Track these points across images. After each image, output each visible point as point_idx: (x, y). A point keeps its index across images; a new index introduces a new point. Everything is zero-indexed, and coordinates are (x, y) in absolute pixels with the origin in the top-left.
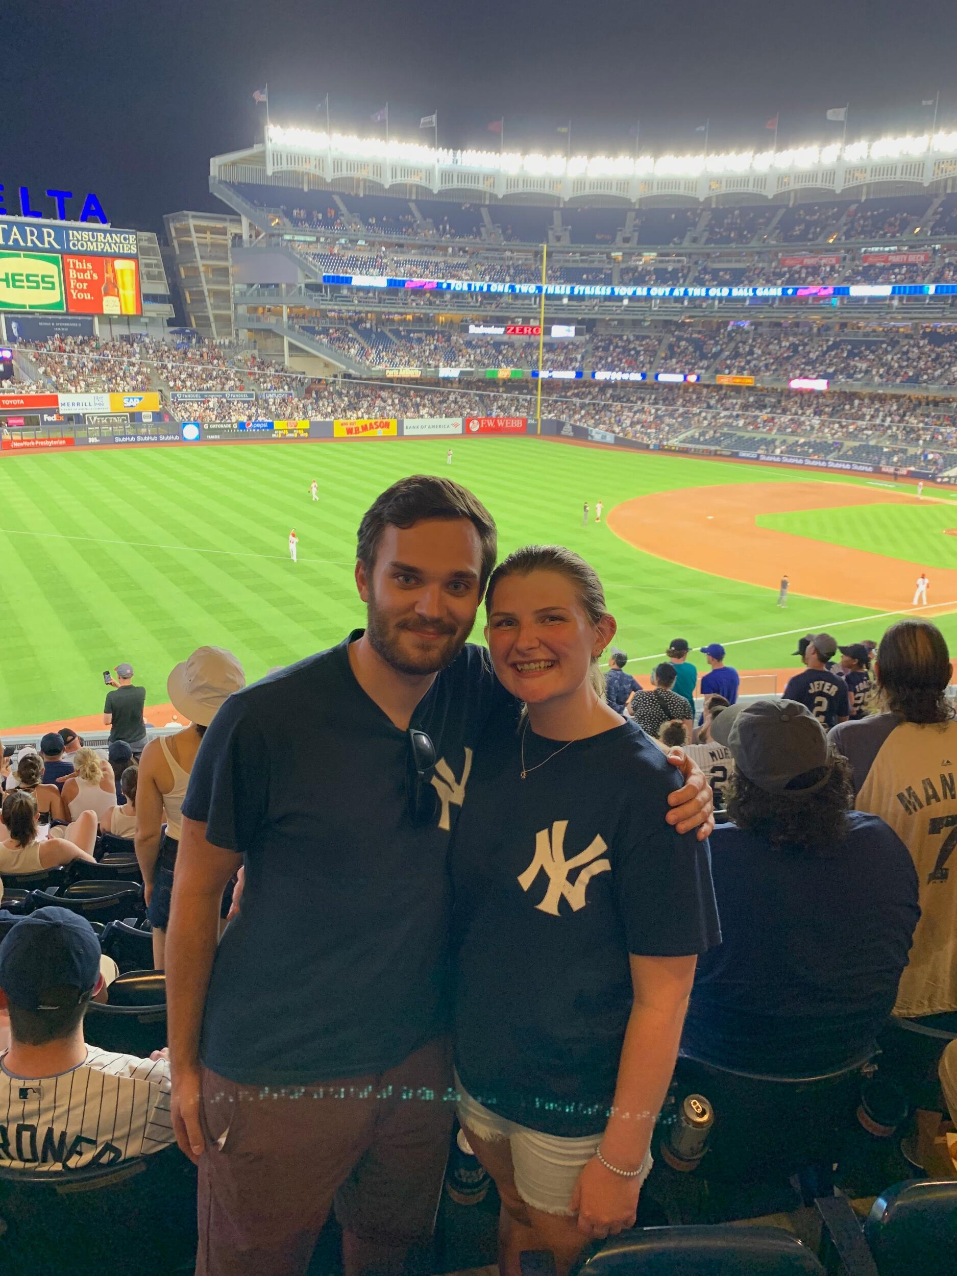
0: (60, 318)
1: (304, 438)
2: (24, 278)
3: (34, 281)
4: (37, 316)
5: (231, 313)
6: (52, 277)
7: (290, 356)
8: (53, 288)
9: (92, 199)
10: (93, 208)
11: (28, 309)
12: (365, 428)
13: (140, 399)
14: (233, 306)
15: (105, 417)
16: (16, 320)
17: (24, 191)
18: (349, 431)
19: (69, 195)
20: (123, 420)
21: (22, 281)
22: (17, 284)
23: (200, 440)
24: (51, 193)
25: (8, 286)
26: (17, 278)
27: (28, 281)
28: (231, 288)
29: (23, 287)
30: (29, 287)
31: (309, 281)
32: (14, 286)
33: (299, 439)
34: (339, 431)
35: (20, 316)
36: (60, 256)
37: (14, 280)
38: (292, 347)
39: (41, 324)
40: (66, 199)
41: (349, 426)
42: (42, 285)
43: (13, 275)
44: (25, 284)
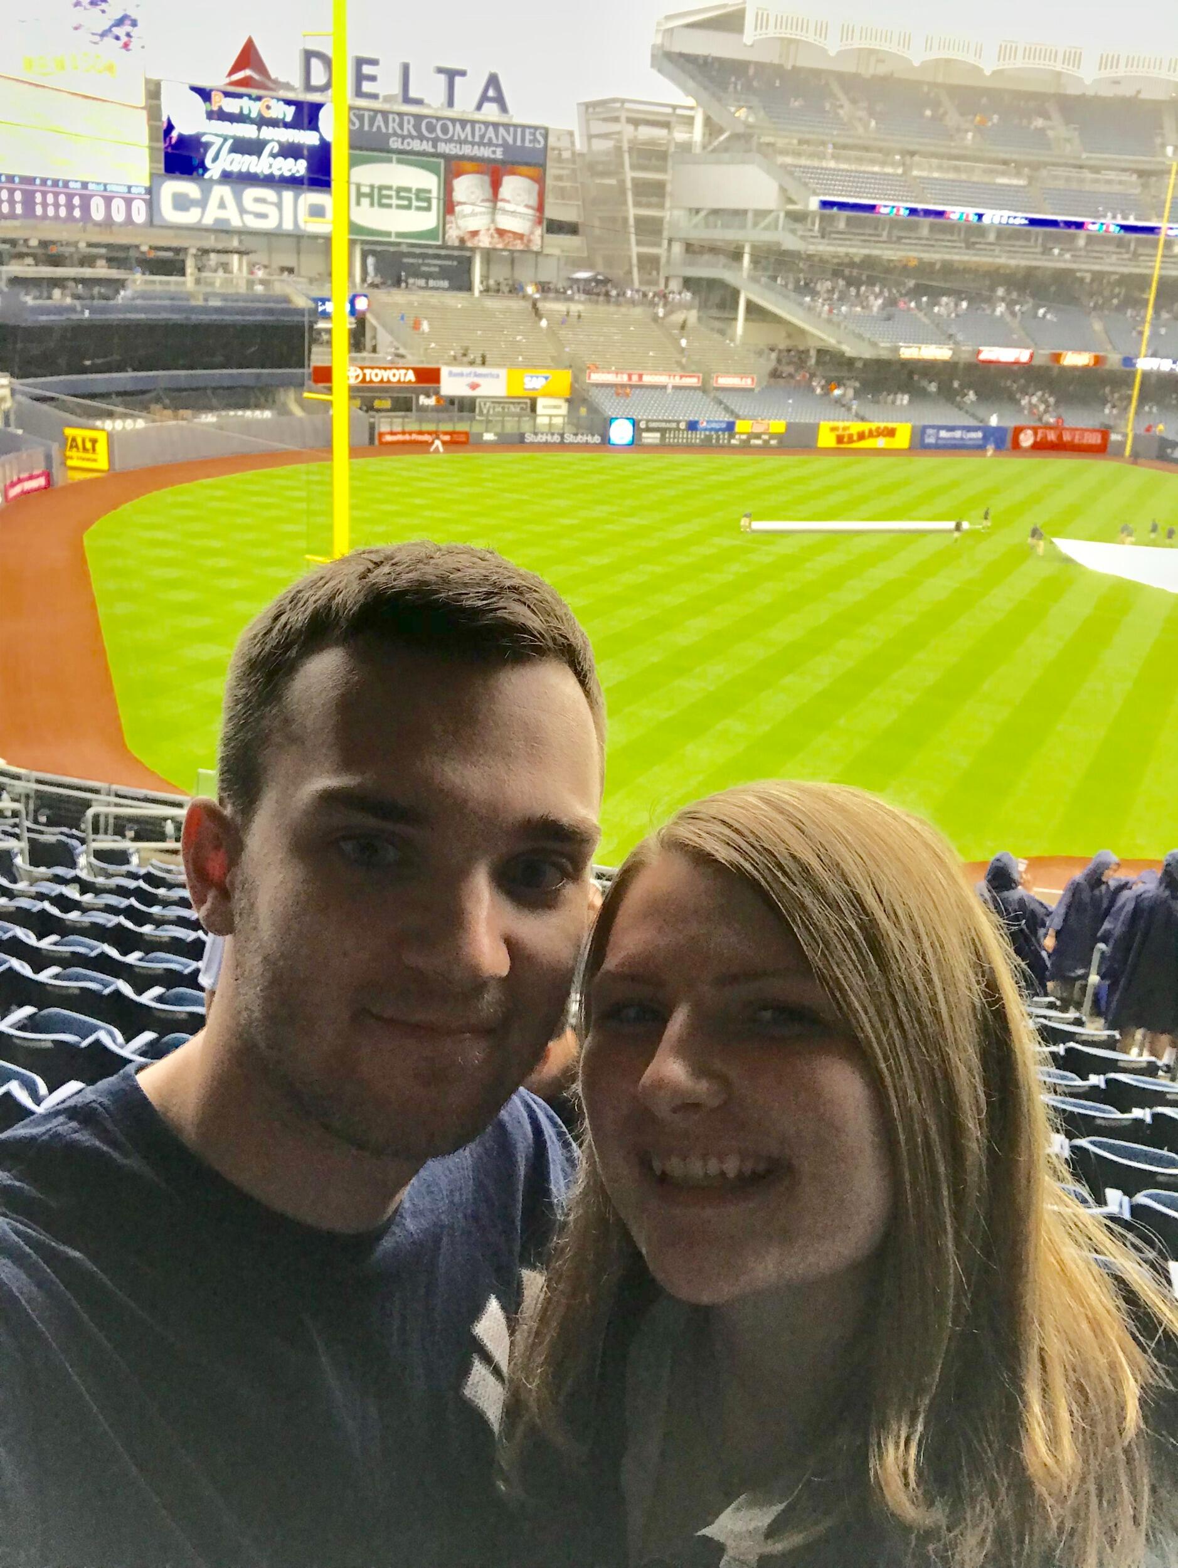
0: (430, 251)
1: (772, 447)
2: (393, 193)
3: (408, 198)
4: (404, 249)
5: (661, 251)
6: (429, 191)
7: (746, 319)
8: (428, 209)
9: (493, 81)
10: (491, 93)
11: (393, 239)
12: (862, 436)
13: (546, 378)
14: (665, 243)
15: (499, 403)
16: (374, 253)
17: (406, 69)
18: (840, 440)
19: (463, 73)
20: (522, 409)
21: (389, 197)
22: (385, 201)
23: (635, 444)
24: (440, 70)
25: (372, 205)
26: (385, 192)
27: (399, 198)
28: (667, 215)
29: (389, 206)
30: (399, 207)
31: (791, 207)
32: (381, 205)
33: (765, 449)
34: (826, 439)
35: (379, 248)
36: (442, 161)
37: (381, 197)
38: (751, 307)
39: (406, 260)
40: (458, 79)
41: (840, 432)
42: (415, 203)
43: (381, 188)
44: (394, 202)
